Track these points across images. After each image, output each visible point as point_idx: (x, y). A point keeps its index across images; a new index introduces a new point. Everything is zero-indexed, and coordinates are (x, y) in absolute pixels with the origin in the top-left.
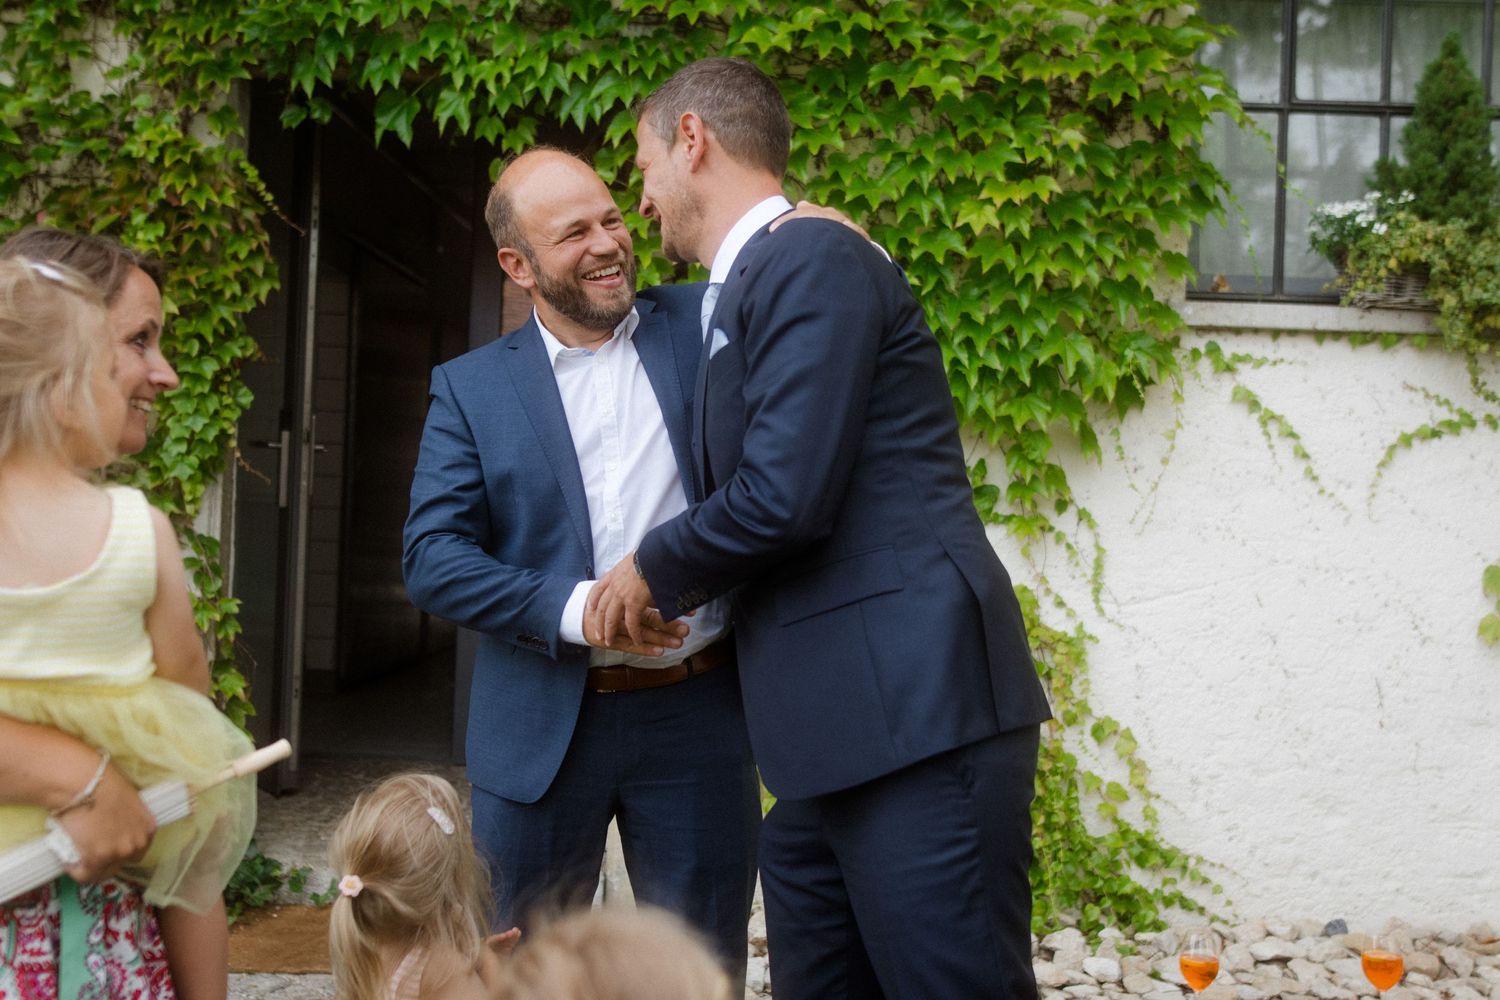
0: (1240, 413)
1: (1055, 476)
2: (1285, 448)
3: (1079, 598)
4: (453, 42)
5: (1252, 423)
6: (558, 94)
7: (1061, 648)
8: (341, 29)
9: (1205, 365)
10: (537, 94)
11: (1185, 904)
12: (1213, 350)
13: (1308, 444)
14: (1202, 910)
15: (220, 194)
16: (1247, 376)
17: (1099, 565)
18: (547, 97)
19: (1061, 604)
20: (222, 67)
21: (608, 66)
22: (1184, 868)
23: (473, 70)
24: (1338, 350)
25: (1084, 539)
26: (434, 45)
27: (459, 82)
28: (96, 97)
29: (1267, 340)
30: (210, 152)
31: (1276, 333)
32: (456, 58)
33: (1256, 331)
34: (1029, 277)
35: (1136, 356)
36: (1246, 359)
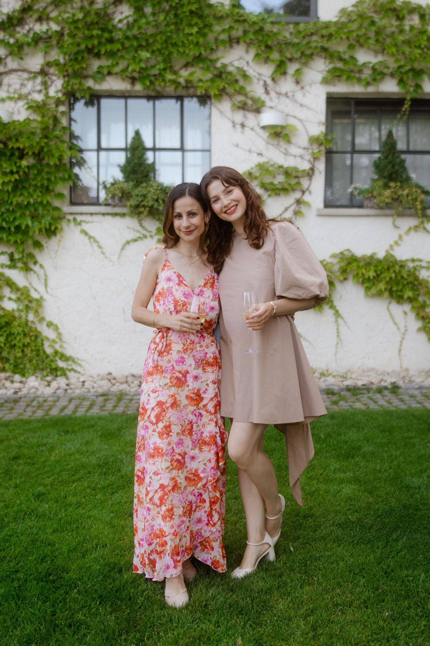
0: (83, 236)
1: (31, 256)
2: (95, 245)
3: (41, 288)
5: (86, 239)
7: (35, 302)
9: (72, 224)
11: (76, 371)
12: (75, 219)
13: (102, 244)
14: (79, 373)
16: (85, 226)
17: (46, 280)
19: (36, 290)
22: (74, 361)
24: (109, 218)
25: (42, 272)
29: (89, 216)
31: (91, 214)
33: (86, 214)
34: (12, 202)
35: (46, 221)
36: (84, 221)
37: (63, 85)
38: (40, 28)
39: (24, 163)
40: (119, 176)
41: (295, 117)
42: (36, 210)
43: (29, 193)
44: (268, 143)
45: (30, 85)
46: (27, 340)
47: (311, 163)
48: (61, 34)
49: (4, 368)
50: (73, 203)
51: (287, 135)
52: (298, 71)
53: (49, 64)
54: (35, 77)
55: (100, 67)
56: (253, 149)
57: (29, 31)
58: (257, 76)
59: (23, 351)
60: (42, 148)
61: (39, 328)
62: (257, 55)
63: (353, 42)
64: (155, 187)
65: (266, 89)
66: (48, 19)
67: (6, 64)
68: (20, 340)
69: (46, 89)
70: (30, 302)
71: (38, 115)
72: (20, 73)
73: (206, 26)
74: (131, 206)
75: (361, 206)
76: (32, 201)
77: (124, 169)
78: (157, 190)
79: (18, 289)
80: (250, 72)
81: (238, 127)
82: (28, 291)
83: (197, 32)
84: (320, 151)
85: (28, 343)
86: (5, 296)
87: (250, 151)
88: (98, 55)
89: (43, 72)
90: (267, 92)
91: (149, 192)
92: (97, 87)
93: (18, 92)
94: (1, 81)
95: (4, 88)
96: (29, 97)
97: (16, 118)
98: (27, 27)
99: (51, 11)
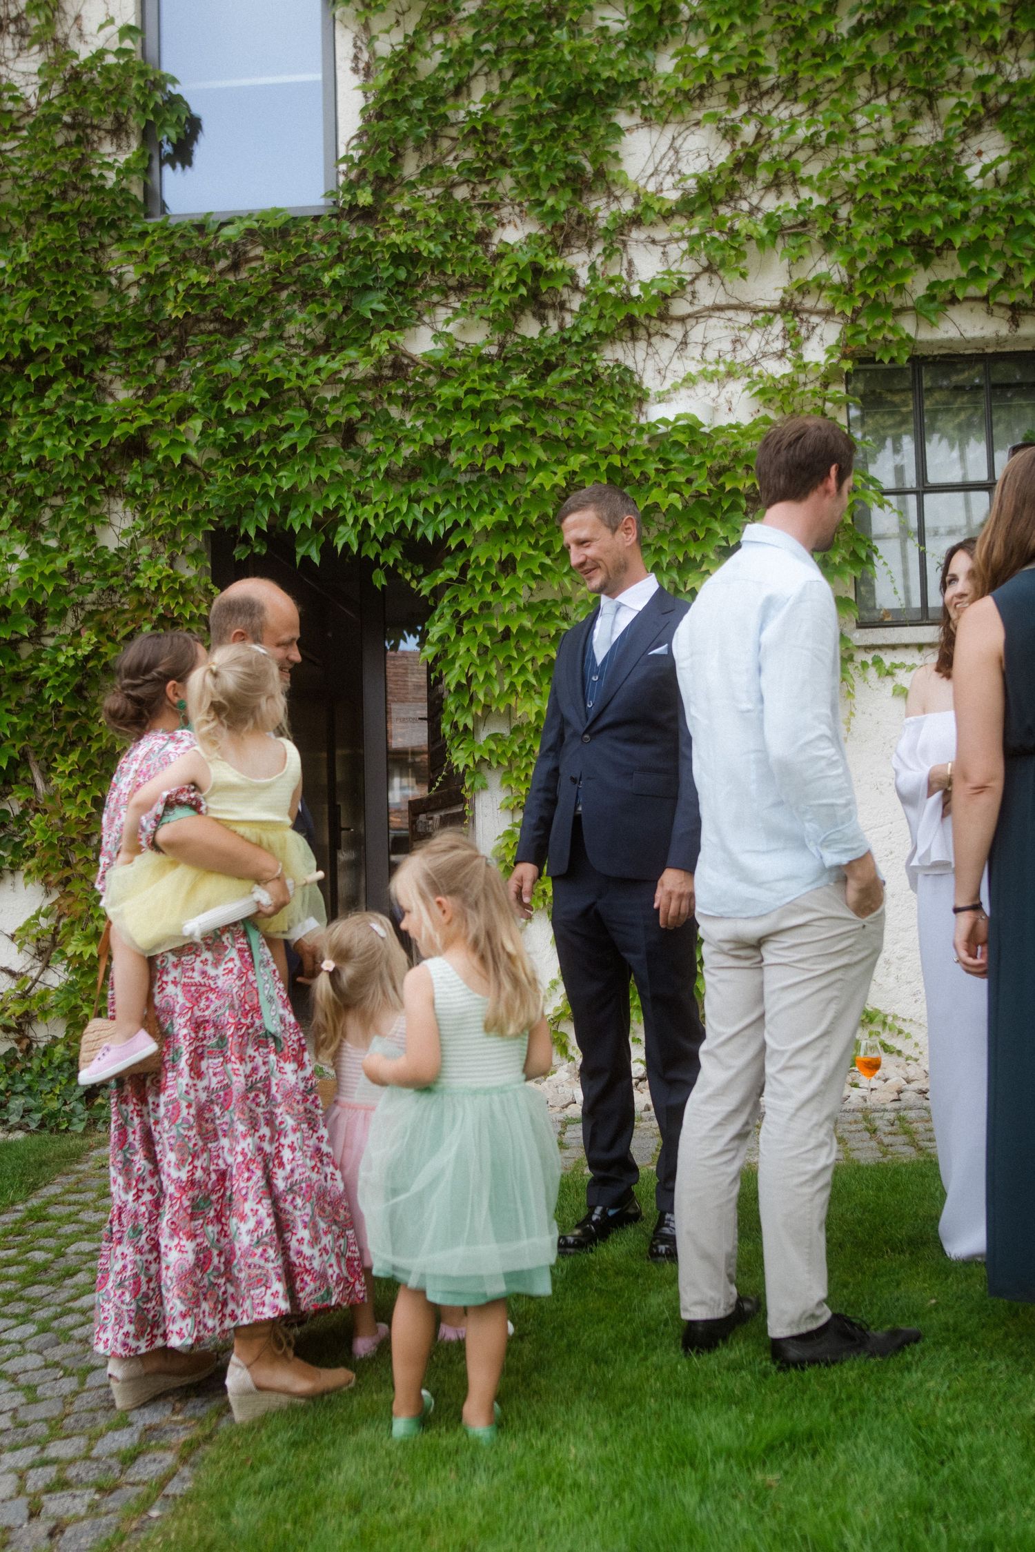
4: (345, 495)
6: (416, 522)
8: (272, 494)
9: (872, 672)
10: (402, 525)
11: (888, 1049)
12: (877, 662)
14: (899, 1053)
15: (198, 607)
16: (903, 678)
18: (409, 526)
20: (195, 524)
21: (448, 502)
22: (884, 1023)
23: (359, 512)
26: (333, 498)
27: (350, 520)
28: (112, 550)
29: (915, 652)
30: (189, 580)
31: (920, 647)
32: (348, 505)
33: (906, 646)
36: (901, 666)
37: (841, 333)
38: (778, 203)
45: (755, 341)
48: (830, 211)
50: (865, 623)
53: (803, 289)
54: (769, 322)
55: (932, 286)
57: (753, 212)
66: (796, 181)
67: (695, 294)
69: (796, 347)
71: (778, 409)
72: (730, 314)
89: (788, 308)
92: (925, 334)
93: (728, 358)
94: (686, 335)
95: (694, 351)
96: (756, 370)
97: (724, 420)
98: (745, 206)
99: (805, 163)
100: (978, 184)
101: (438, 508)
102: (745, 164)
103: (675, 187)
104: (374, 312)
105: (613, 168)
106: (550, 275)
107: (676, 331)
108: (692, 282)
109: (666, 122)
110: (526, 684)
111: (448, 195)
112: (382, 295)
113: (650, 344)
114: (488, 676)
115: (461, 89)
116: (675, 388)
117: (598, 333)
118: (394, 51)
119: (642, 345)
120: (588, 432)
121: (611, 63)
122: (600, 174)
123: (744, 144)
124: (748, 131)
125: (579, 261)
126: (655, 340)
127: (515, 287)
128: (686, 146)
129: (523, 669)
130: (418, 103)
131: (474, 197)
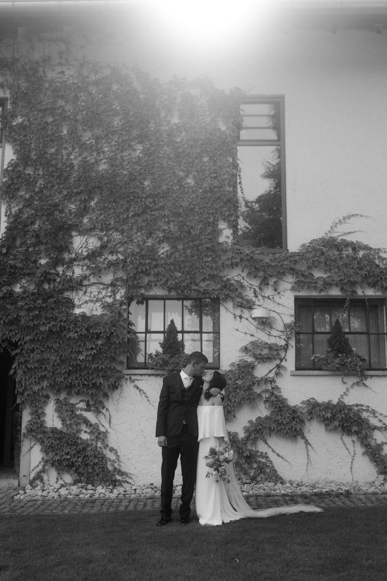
0: (135, 390)
1: (101, 403)
2: (143, 395)
3: (107, 425)
5: (137, 391)
6: (10, 337)
7: (102, 434)
9: (129, 382)
10: (7, 338)
11: (128, 483)
12: (130, 378)
13: (147, 395)
14: (130, 483)
16: (137, 383)
17: (110, 419)
18: (8, 338)
19: (103, 426)
21: (18, 332)
22: (127, 475)
24: (152, 378)
25: (107, 414)
29: (140, 376)
31: (141, 375)
34: (91, 368)
35: (112, 380)
36: (137, 379)
37: (125, 292)
38: (112, 258)
39: (100, 342)
40: (160, 350)
41: (274, 311)
42: (106, 372)
43: (102, 361)
44: (257, 328)
45: (104, 292)
46: (96, 460)
47: (286, 341)
48: (125, 261)
49: (81, 479)
50: (129, 368)
51: (270, 323)
52: (275, 282)
53: (117, 280)
54: (108, 288)
55: (149, 281)
56: (247, 332)
57: (104, 260)
58: (249, 286)
59: (93, 468)
60: (112, 333)
61: (104, 453)
62: (249, 274)
63: (311, 265)
64: (184, 358)
65: (255, 294)
66: (118, 252)
67: (89, 279)
68: (92, 460)
69: (114, 295)
70: (99, 434)
71: (108, 311)
72: (98, 285)
73: (217, 256)
74: (168, 370)
75: (320, 369)
76: (104, 367)
77: (162, 345)
78: (185, 359)
79: (91, 425)
80: (245, 283)
81: (238, 318)
82: (98, 426)
83: (211, 260)
84: (292, 333)
85: (97, 462)
86: (82, 430)
87: (245, 333)
88: (148, 275)
89: (113, 285)
90: (256, 297)
91: (180, 361)
92: (147, 293)
93: (97, 297)
94: (86, 290)
95: (88, 294)
96: (104, 300)
97: (95, 313)
98: (104, 257)
99: (119, 248)
100: (162, 256)
101: (16, 334)
102: (103, 247)
103: (86, 251)
104: (4, 281)
105: (71, 246)
106: (51, 274)
107: (84, 289)
108: (89, 276)
109: (85, 235)
110: (35, 381)
111: (27, 250)
112: (7, 276)
113: (77, 292)
114: (25, 379)
115: (33, 223)
116: (83, 304)
117: (62, 289)
118: (16, 212)
119: (75, 292)
120: (56, 316)
121: (71, 219)
122: (67, 247)
123: (104, 242)
124: (105, 239)
125: (60, 269)
126: (78, 291)
127: (41, 277)
128: (90, 241)
129: (35, 378)
130: (20, 227)
131: (34, 251)
